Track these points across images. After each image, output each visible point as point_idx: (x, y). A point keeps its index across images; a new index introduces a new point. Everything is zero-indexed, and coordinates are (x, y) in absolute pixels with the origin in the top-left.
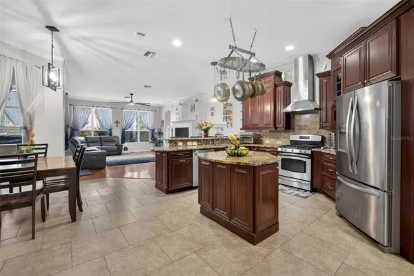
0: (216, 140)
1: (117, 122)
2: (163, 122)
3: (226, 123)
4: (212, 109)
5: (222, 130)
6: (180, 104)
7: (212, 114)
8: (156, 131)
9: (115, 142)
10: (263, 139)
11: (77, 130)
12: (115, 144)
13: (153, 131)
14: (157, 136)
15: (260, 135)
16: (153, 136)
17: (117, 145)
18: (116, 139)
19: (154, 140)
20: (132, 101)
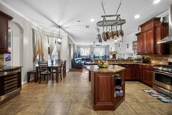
0: (119, 60)
1: (92, 53)
3: (134, 51)
4: (128, 45)
5: (132, 55)
6: (115, 44)
7: (128, 47)
8: (107, 56)
10: (151, 61)
15: (149, 58)
20: (94, 45)
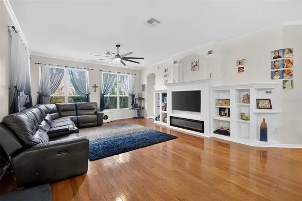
1: (95, 87)
2: (144, 86)
6: (175, 62)
8: (136, 97)
9: (93, 109)
11: (47, 96)
12: (93, 112)
13: (133, 96)
14: (137, 102)
16: (133, 102)
17: (96, 113)
18: (94, 107)
19: (135, 106)
